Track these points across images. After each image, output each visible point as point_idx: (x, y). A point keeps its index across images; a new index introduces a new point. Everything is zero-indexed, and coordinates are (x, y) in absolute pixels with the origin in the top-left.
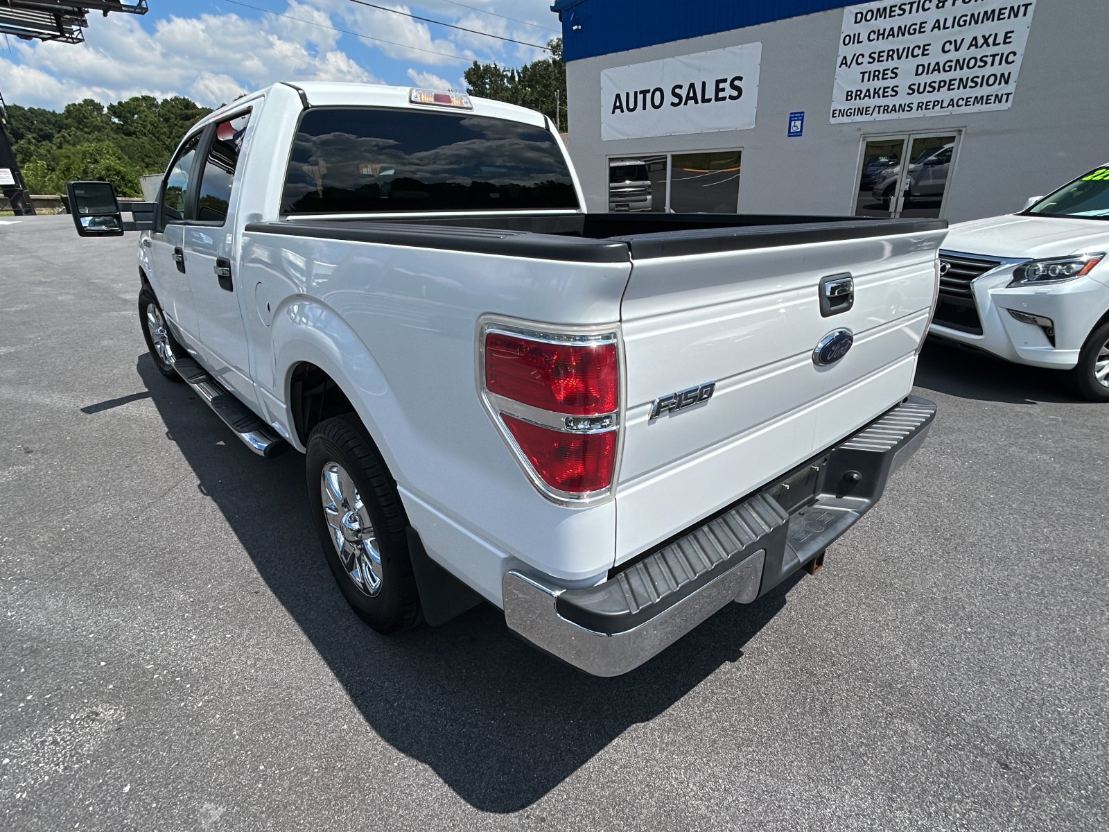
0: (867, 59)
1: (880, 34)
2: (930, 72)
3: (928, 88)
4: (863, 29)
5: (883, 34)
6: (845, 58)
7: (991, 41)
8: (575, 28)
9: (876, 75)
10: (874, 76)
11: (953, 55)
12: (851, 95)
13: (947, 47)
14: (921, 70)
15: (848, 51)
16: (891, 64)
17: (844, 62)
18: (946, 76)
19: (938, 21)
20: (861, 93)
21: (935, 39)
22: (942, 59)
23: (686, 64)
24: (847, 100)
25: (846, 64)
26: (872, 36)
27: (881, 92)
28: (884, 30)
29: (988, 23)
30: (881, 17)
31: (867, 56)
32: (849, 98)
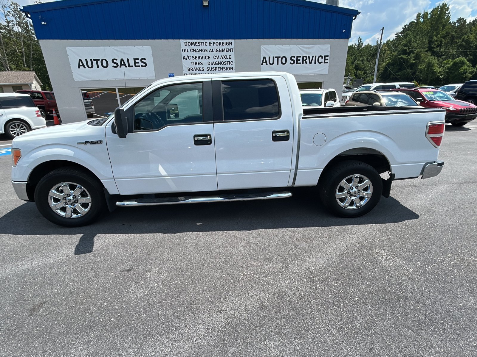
0: (192, 58)
1: (194, 50)
2: (212, 64)
3: (212, 69)
4: (188, 48)
5: (195, 50)
6: (184, 56)
7: (226, 57)
8: (43, 23)
9: (196, 63)
10: (195, 64)
11: (217, 60)
12: (189, 69)
13: (215, 58)
14: (209, 63)
15: (185, 54)
16: (200, 60)
17: (184, 58)
18: (217, 66)
19: (210, 49)
20: (192, 69)
21: (211, 55)
22: (215, 61)
23: (117, 51)
24: (188, 71)
25: (185, 58)
26: (192, 51)
27: (199, 69)
28: (195, 49)
29: (224, 52)
30: (193, 45)
31: (191, 57)
32: (189, 70)
